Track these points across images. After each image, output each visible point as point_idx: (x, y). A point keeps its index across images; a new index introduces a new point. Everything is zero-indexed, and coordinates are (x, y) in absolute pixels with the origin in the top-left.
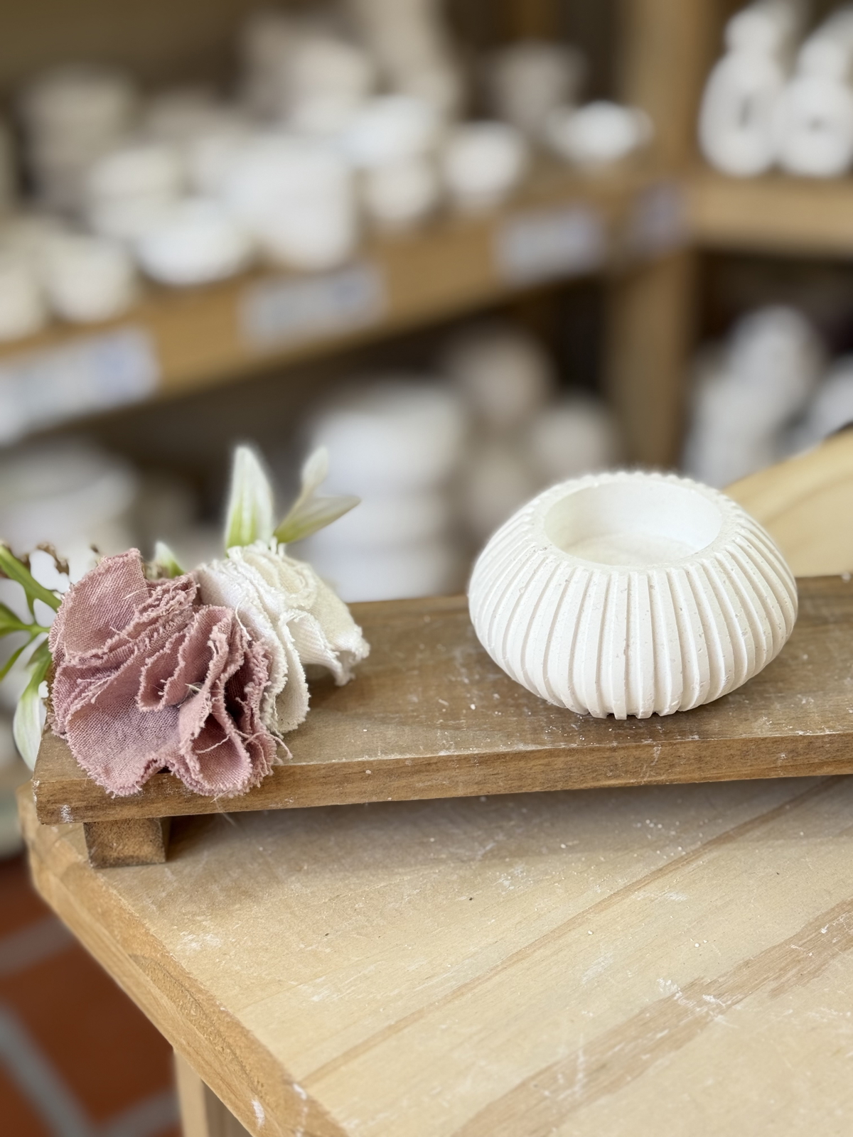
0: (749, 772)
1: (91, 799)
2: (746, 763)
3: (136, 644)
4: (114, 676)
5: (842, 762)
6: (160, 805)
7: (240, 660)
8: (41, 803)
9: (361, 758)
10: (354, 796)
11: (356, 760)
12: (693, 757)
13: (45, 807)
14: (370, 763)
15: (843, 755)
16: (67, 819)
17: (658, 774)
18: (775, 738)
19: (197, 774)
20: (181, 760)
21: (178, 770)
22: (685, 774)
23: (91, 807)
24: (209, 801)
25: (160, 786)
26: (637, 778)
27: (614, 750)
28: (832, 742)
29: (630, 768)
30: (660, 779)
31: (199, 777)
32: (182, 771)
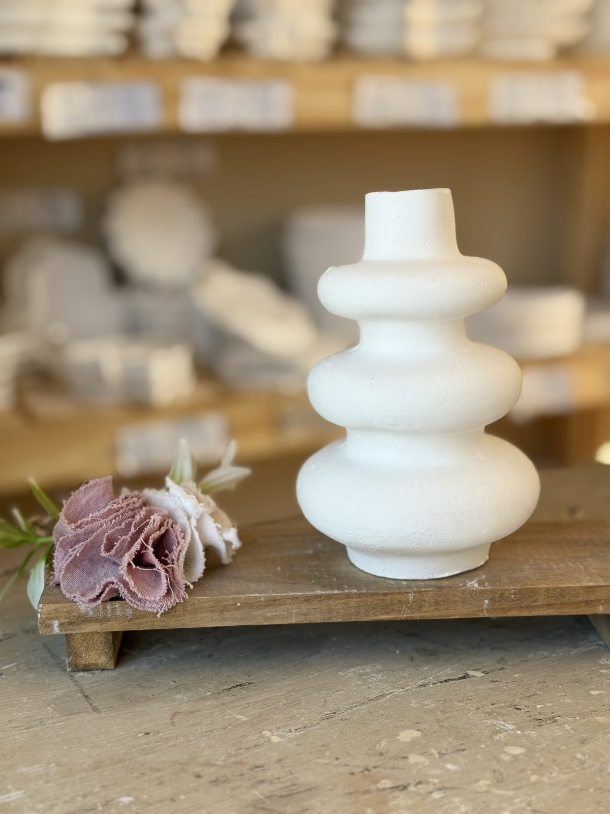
0: (466, 612)
1: (72, 618)
2: (465, 606)
3: (105, 521)
4: (89, 540)
5: (522, 607)
6: (113, 623)
7: (163, 530)
8: (42, 618)
9: (234, 596)
10: (230, 621)
11: (231, 596)
12: (432, 601)
13: (44, 622)
14: (240, 598)
15: (522, 603)
16: (56, 630)
17: (413, 613)
18: (481, 590)
19: (133, 588)
20: (126, 585)
21: (123, 592)
22: (429, 613)
23: (72, 623)
24: (142, 621)
25: (114, 610)
26: (399, 615)
27: (385, 594)
28: (515, 594)
29: (395, 608)
30: (413, 615)
31: (135, 590)
32: (126, 592)
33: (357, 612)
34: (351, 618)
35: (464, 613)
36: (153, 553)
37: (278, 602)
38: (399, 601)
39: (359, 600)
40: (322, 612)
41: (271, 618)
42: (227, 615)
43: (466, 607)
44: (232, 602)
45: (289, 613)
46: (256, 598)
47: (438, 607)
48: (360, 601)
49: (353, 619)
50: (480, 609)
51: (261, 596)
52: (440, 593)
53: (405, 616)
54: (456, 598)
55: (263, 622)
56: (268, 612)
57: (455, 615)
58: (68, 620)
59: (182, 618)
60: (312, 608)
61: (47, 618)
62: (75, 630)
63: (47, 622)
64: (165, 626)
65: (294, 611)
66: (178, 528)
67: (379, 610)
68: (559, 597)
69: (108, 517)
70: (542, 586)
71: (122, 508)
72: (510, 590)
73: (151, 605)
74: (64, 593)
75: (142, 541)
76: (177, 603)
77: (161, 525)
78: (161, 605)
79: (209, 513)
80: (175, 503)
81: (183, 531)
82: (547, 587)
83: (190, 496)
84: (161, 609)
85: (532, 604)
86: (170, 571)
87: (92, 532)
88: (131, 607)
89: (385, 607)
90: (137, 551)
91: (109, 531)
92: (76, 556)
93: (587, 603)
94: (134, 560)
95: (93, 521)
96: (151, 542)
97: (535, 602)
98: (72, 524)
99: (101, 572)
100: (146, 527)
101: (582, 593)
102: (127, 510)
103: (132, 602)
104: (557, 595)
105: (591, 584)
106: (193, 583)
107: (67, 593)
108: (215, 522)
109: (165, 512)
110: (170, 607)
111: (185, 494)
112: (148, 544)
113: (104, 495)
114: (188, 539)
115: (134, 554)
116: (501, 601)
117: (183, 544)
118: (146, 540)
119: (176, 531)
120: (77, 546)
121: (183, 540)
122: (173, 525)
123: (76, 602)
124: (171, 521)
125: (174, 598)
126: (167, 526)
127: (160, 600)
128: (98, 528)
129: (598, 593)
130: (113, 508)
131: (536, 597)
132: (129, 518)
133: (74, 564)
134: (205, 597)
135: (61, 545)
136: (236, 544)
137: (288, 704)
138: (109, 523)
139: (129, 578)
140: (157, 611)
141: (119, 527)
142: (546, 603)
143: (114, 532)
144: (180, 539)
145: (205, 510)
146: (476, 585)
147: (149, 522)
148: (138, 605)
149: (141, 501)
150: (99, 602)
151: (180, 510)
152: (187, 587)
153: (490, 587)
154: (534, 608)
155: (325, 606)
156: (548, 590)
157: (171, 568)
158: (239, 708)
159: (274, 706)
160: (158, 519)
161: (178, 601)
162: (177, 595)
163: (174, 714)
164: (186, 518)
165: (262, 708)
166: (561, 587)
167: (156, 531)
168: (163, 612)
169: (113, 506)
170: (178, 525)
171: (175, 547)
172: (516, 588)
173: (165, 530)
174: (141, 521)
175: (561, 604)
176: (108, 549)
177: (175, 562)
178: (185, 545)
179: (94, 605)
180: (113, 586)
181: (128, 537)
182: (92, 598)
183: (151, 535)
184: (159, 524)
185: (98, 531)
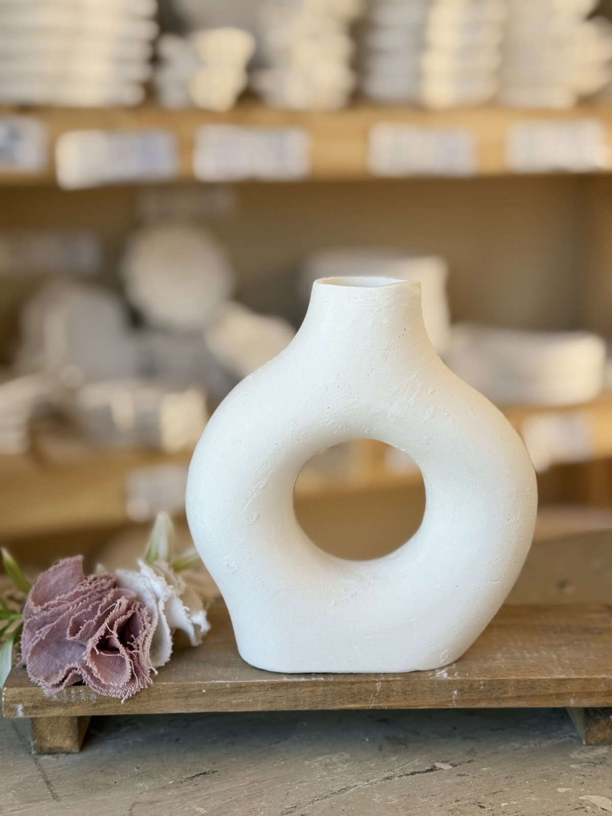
0: (435, 703)
1: (36, 702)
2: (433, 696)
3: (72, 604)
4: (55, 623)
5: (492, 699)
6: (78, 707)
7: (129, 614)
8: (6, 702)
9: (199, 682)
10: (195, 708)
11: (197, 682)
12: (400, 691)
13: (8, 705)
14: (205, 685)
15: (492, 695)
16: (20, 714)
17: (380, 702)
18: (450, 680)
19: (97, 674)
20: (89, 671)
21: (86, 678)
22: (397, 703)
23: (36, 707)
24: (106, 706)
25: (78, 694)
26: (367, 704)
27: (353, 683)
28: (484, 685)
29: (362, 697)
30: (381, 705)
31: (99, 676)
32: (89, 678)
33: (324, 700)
34: (318, 707)
35: (433, 703)
36: (118, 638)
37: (243, 689)
38: (367, 690)
39: (325, 688)
40: (289, 700)
41: (237, 705)
42: (191, 701)
43: (435, 698)
44: (197, 689)
45: (255, 700)
46: (221, 684)
47: (406, 697)
48: (327, 690)
49: (320, 708)
50: (449, 699)
51: (227, 683)
52: (408, 683)
53: (372, 705)
54: (424, 688)
55: (229, 709)
56: (234, 699)
57: (423, 705)
58: (32, 704)
59: (147, 703)
60: (278, 695)
61: (11, 701)
62: (39, 714)
63: (12, 705)
64: (129, 712)
65: (260, 698)
66: (145, 612)
67: (346, 699)
68: (529, 689)
69: (76, 599)
70: (512, 677)
71: (90, 590)
72: (479, 681)
73: (114, 691)
74: (30, 675)
75: (106, 627)
76: (141, 689)
77: (128, 608)
78: (125, 691)
79: (179, 595)
80: (145, 585)
81: (150, 615)
82: (517, 679)
83: (160, 578)
84: (125, 695)
85: (502, 696)
86: (135, 656)
87: (59, 614)
88: (96, 693)
89: (352, 696)
90: (101, 636)
91: (75, 614)
92: (41, 640)
93: (558, 696)
94: (98, 646)
95: (59, 604)
96: (116, 626)
97: (505, 693)
98: (39, 606)
99: (68, 654)
100: (112, 611)
101: (553, 685)
102: (95, 592)
103: (95, 688)
104: (527, 687)
105: (562, 676)
106: (159, 669)
107: (32, 677)
108: (184, 605)
109: (133, 594)
110: (134, 693)
111: (154, 575)
112: (112, 630)
113: (73, 576)
114: (155, 623)
115: (98, 639)
116: (470, 692)
117: (149, 629)
118: (111, 625)
119: (143, 615)
120: (42, 629)
121: (150, 625)
122: (141, 609)
123: (40, 686)
124: (138, 604)
125: (138, 685)
126: (134, 610)
127: (124, 686)
128: (64, 611)
129: (570, 686)
130: (80, 591)
131: (505, 689)
132: (96, 600)
133: (41, 646)
134: (170, 683)
135: (28, 627)
136: (205, 627)
137: (250, 796)
138: (76, 605)
139: (92, 664)
140: (121, 697)
141: (86, 610)
142: (516, 695)
143: (81, 615)
144: (146, 623)
145: (174, 592)
146: (445, 675)
147: (115, 605)
148: (101, 691)
149: (110, 582)
150: (62, 688)
151: (148, 592)
152: (152, 671)
153: (459, 678)
154: (504, 699)
155: (291, 694)
156: (518, 681)
157: (136, 654)
158: (200, 799)
159: (235, 798)
160: (124, 603)
161: (143, 687)
162: (141, 681)
163: (134, 805)
164: (154, 601)
165: (223, 801)
166: (531, 679)
167: (122, 615)
168: (127, 698)
169: (80, 588)
170: (145, 608)
171: (141, 632)
172: (486, 679)
173: (131, 614)
174: (109, 604)
175: (531, 696)
176: (74, 632)
177: (140, 647)
178: (152, 630)
179: (57, 690)
180: (76, 672)
181: (94, 621)
182: (55, 684)
183: (116, 620)
184: (125, 608)
185: (64, 614)
